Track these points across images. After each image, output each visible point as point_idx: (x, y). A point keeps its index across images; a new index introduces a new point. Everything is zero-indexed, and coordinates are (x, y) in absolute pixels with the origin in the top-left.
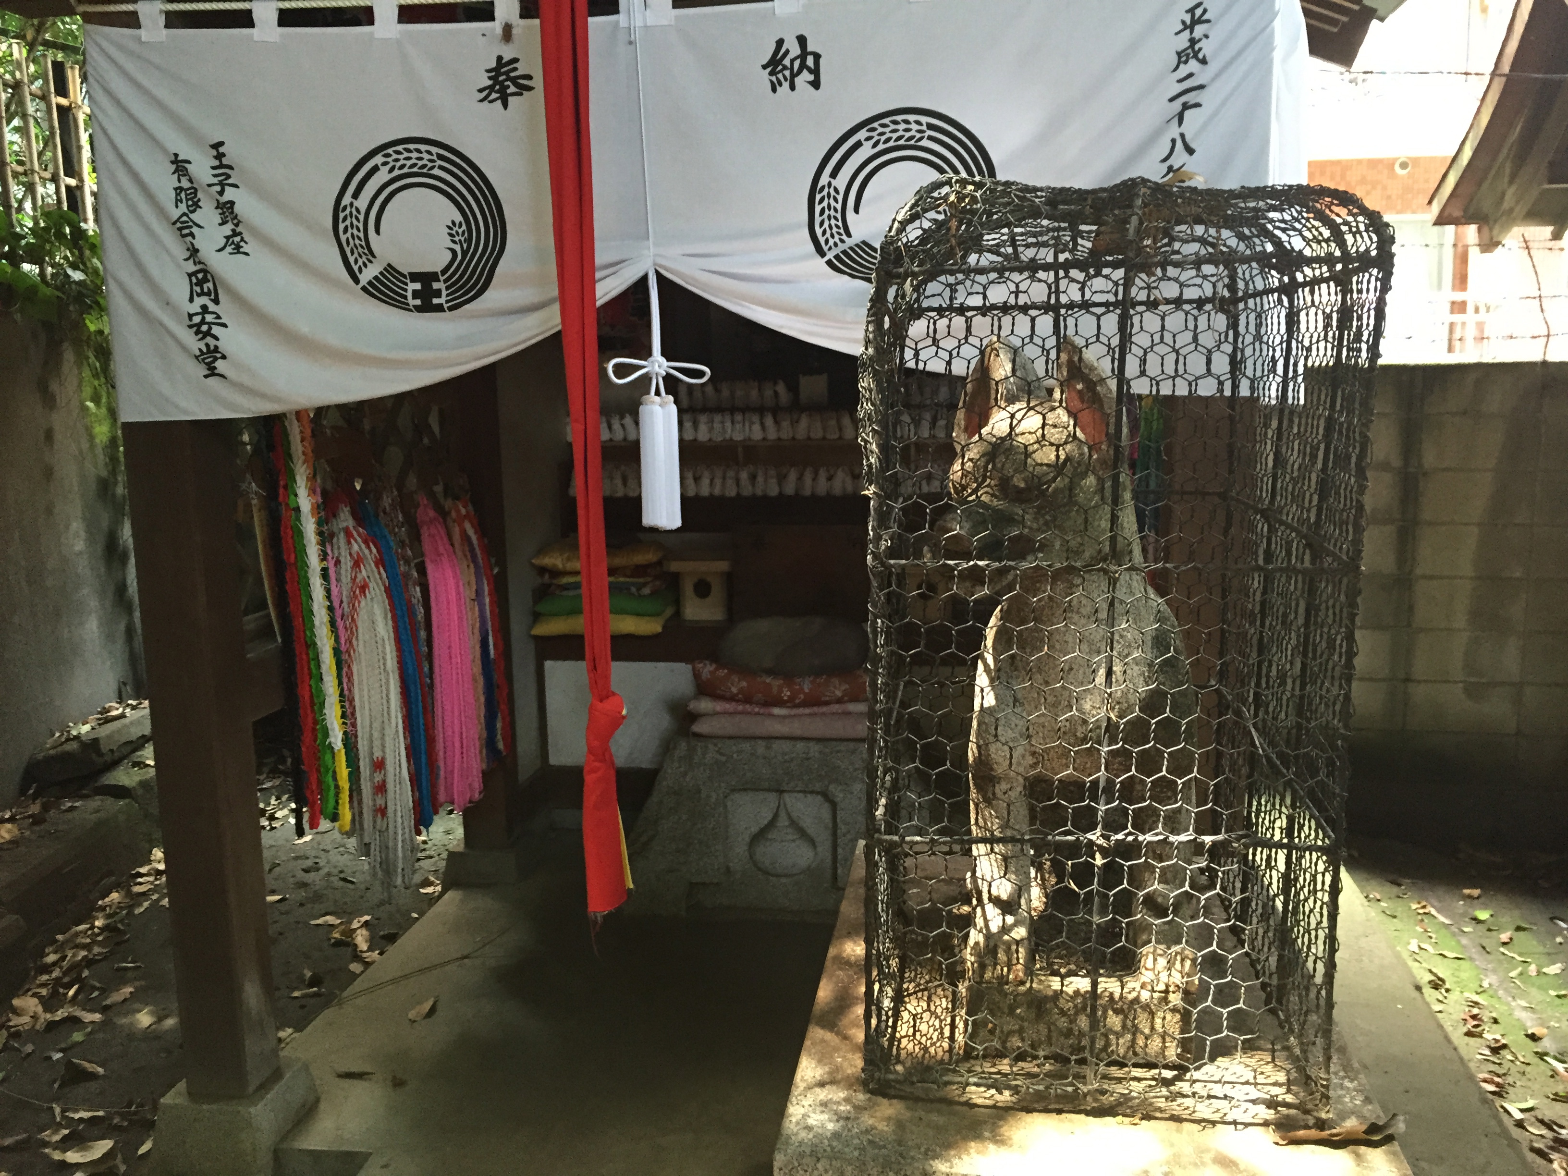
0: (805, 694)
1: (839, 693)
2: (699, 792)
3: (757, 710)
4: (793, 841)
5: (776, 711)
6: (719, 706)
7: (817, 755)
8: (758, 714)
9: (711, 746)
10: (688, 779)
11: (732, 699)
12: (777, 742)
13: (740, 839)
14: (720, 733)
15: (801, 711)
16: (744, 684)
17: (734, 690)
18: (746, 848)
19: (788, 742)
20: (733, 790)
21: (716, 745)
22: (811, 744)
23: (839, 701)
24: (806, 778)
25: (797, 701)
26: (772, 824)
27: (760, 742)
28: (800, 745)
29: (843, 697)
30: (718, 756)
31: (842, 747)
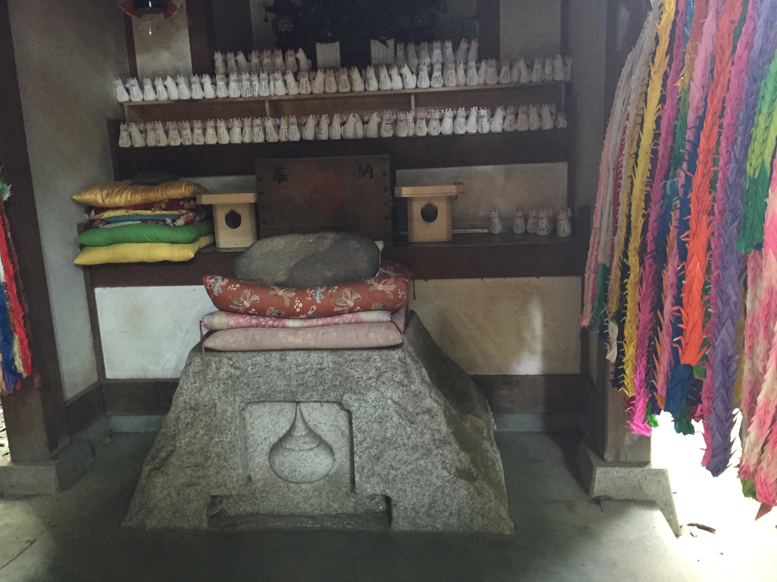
0: (317, 305)
1: (351, 303)
2: (215, 406)
3: (271, 322)
4: (311, 449)
5: (290, 323)
6: (233, 320)
7: (331, 365)
8: (273, 326)
9: (225, 361)
10: (203, 394)
11: (246, 312)
12: (292, 353)
13: (259, 449)
14: (234, 346)
15: (314, 322)
16: (256, 298)
17: (247, 304)
18: (266, 458)
19: (302, 353)
20: (250, 403)
21: (230, 359)
22: (325, 354)
23: (351, 311)
24: (320, 388)
25: (310, 313)
26: (289, 434)
27: (274, 354)
28: (314, 356)
29: (355, 307)
30: (233, 371)
31: (356, 355)
